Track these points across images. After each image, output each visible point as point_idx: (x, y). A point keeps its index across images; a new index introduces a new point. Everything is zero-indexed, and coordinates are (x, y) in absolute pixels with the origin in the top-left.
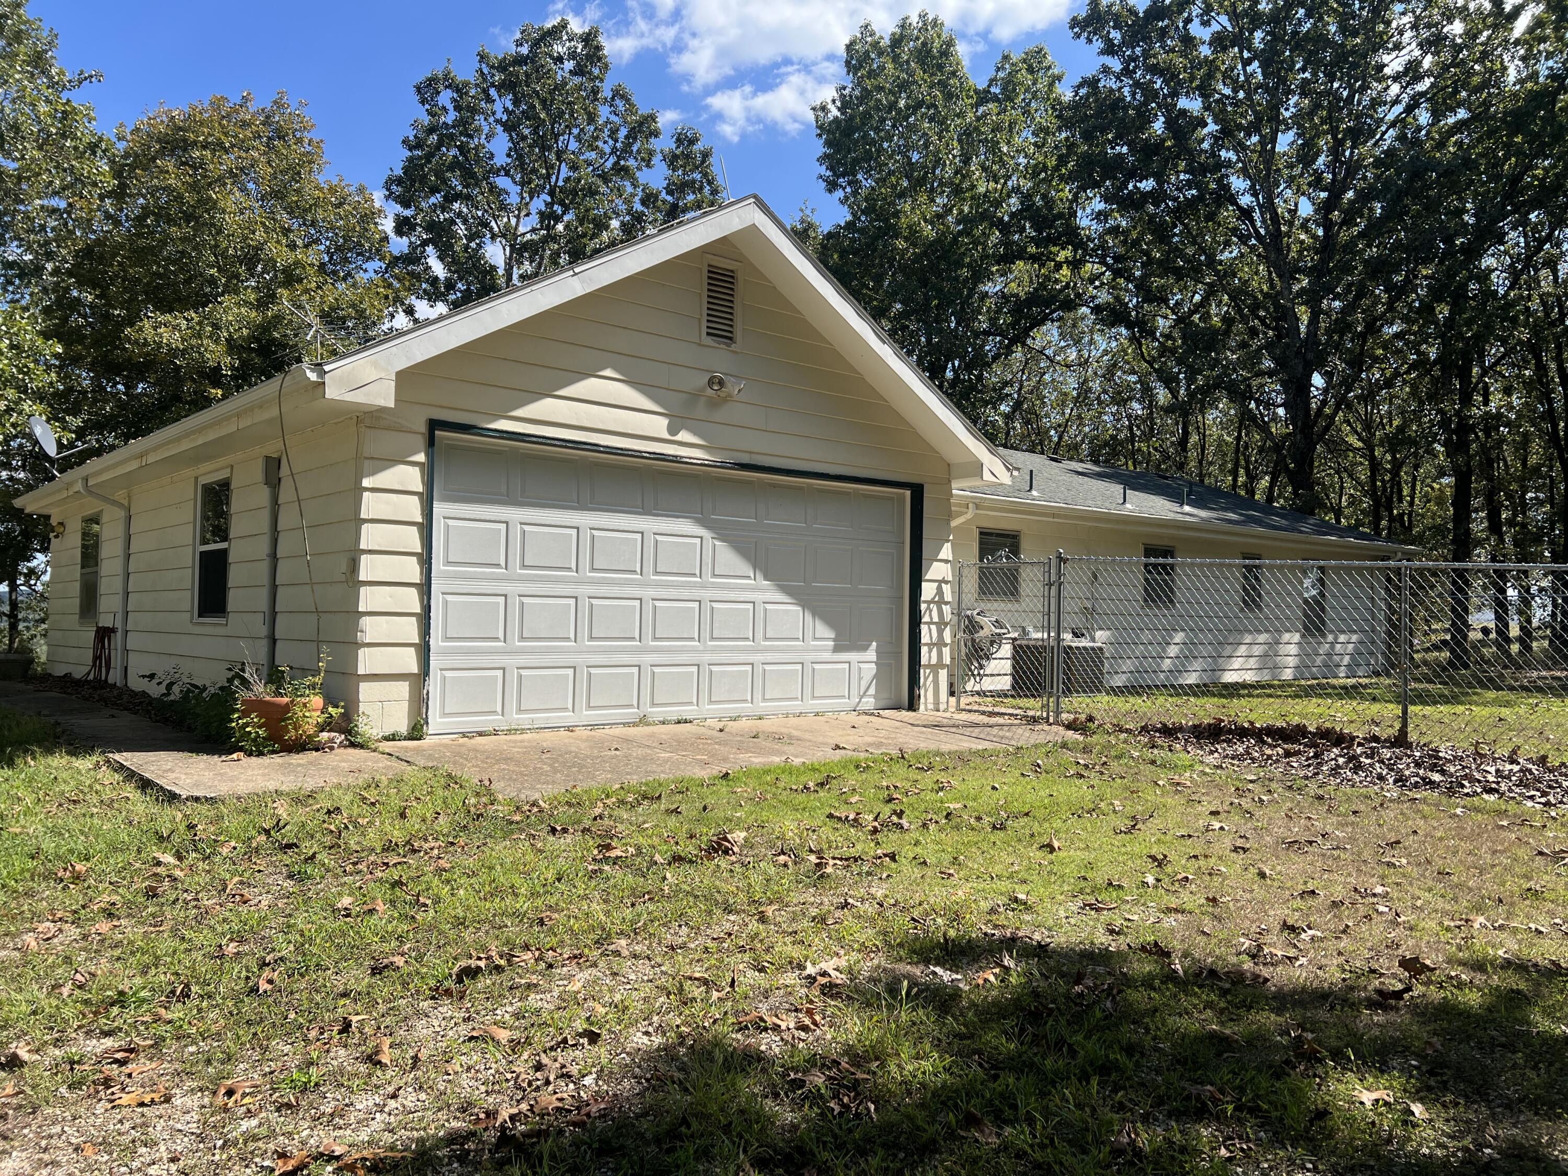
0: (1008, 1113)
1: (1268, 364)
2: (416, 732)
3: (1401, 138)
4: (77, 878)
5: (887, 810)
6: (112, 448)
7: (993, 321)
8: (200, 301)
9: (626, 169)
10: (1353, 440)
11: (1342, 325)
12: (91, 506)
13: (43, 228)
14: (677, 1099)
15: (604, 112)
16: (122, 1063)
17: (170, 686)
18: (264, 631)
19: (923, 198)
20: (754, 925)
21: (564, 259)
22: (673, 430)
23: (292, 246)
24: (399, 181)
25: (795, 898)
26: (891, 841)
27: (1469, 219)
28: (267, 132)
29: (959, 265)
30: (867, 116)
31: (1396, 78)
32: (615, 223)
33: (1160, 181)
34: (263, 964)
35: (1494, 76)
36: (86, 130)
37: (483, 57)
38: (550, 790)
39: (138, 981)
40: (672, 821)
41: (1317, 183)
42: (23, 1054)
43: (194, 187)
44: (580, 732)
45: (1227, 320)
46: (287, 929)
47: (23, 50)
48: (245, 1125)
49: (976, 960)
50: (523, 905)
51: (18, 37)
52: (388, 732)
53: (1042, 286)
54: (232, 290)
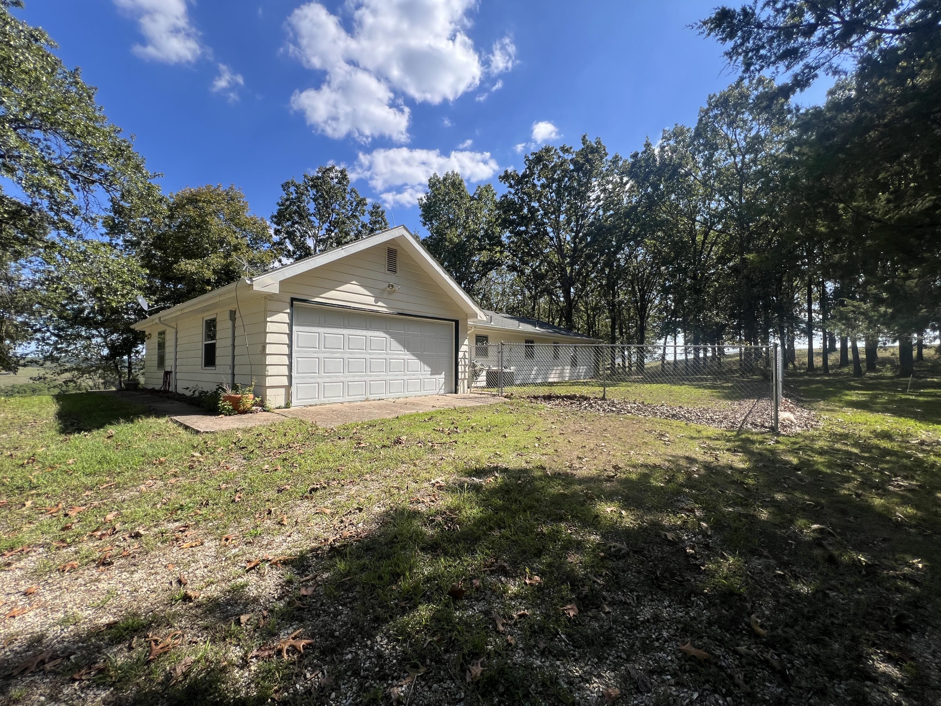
0: (502, 525)
1: (558, 284)
2: (287, 406)
3: (595, 218)
4: (161, 463)
5: (452, 427)
6: (169, 307)
7: (476, 269)
8: (202, 256)
9: (355, 216)
10: (582, 308)
11: (579, 273)
12: (162, 328)
13: (140, 228)
14: (392, 529)
15: (348, 197)
16: (183, 531)
17: (194, 392)
18: (230, 371)
19: (454, 229)
20: (412, 467)
21: (334, 245)
22: (376, 302)
23: (237, 238)
24: (276, 217)
25: (425, 457)
26: (454, 437)
27: (614, 243)
28: (227, 198)
29: (466, 251)
30: (435, 203)
31: (594, 200)
32: (352, 234)
33: (527, 227)
34: (236, 491)
35: (620, 201)
36: (158, 194)
37: (305, 176)
38: (337, 425)
39: (188, 500)
40: (381, 434)
41: (572, 230)
42: (142, 532)
43: (200, 216)
44: (345, 404)
45: (547, 271)
46: (245, 478)
47: (132, 163)
48: (233, 551)
49: (486, 475)
50: (331, 465)
51: (129, 158)
52: (278, 406)
53: (491, 259)
54: (213, 252)
